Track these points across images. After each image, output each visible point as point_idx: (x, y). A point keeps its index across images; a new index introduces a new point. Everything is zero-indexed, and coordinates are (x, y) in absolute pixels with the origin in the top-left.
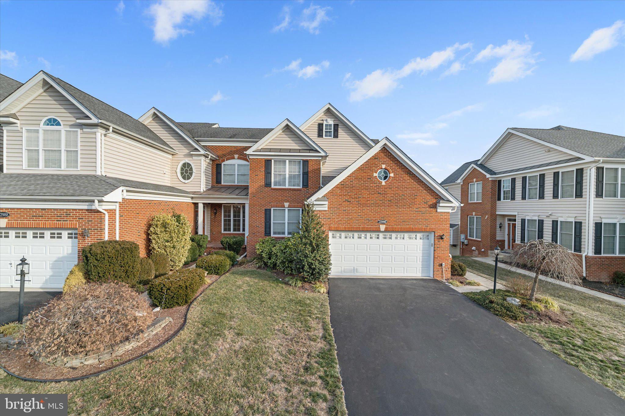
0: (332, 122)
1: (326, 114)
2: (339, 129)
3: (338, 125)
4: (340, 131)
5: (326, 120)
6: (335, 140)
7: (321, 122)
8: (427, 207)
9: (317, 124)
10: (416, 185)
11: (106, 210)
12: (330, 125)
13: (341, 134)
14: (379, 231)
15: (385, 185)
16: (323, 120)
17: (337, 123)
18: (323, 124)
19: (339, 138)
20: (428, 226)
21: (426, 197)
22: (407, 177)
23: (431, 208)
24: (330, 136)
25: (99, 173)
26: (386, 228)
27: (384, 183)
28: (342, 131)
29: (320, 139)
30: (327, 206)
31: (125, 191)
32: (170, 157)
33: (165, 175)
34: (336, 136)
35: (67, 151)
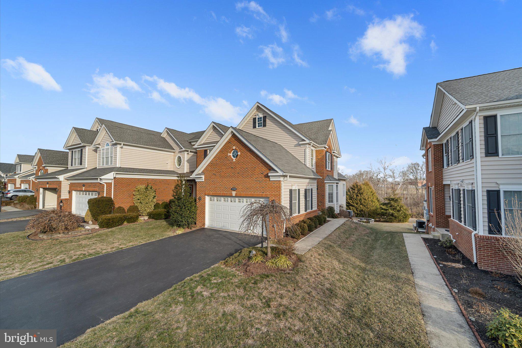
0: (262, 115)
1: (258, 110)
2: (267, 119)
3: (266, 117)
4: (267, 121)
5: (258, 115)
6: (265, 128)
7: (254, 117)
8: (263, 177)
9: (252, 119)
10: (254, 159)
11: (105, 183)
12: (261, 118)
13: (268, 123)
14: (231, 196)
15: (235, 162)
16: (256, 115)
17: (265, 115)
18: (256, 118)
19: (267, 127)
20: (264, 193)
21: (262, 169)
22: (249, 154)
23: (266, 177)
24: (261, 126)
25: (118, 166)
26: (236, 194)
27: (234, 160)
28: (269, 121)
29: (255, 130)
30: (203, 178)
31: (115, 174)
32: (173, 154)
33: (168, 165)
34: (265, 125)
35: (106, 157)
